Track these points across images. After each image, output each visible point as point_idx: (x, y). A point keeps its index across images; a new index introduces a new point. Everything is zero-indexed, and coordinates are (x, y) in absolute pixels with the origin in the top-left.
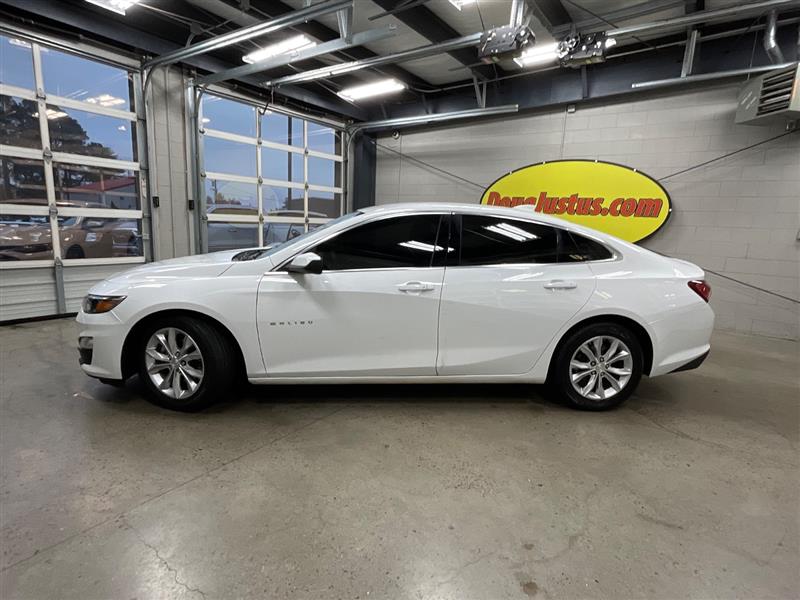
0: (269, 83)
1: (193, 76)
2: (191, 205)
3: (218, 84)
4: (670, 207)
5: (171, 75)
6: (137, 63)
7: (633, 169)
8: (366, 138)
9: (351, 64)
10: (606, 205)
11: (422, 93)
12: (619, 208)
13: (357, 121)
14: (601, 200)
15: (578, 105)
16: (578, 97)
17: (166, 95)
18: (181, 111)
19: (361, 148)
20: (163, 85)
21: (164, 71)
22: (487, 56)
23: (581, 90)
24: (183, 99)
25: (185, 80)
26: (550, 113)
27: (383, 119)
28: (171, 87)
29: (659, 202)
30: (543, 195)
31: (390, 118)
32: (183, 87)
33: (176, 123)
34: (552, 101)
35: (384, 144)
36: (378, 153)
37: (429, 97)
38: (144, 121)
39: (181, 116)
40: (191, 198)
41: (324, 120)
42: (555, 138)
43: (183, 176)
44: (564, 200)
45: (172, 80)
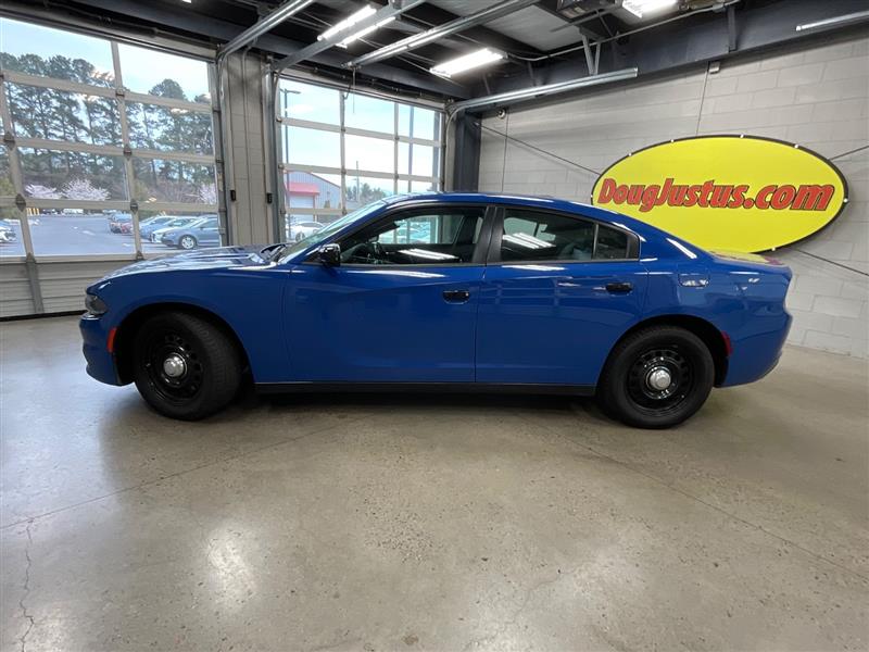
0: (350, 64)
1: (269, 62)
2: (269, 198)
3: (293, 67)
4: (846, 196)
5: (248, 62)
6: (212, 53)
7: (793, 145)
8: (469, 119)
9: (430, 32)
10: (751, 194)
11: (526, 61)
12: (768, 198)
13: (457, 100)
14: (745, 188)
15: (723, 62)
16: (724, 51)
17: (244, 84)
18: (258, 100)
19: (462, 130)
20: (240, 73)
21: (241, 58)
22: (567, 8)
23: (727, 43)
24: (261, 86)
25: (263, 68)
26: (685, 76)
27: (487, 95)
28: (248, 75)
29: (830, 190)
30: (669, 182)
31: (495, 93)
32: (260, 75)
33: (253, 113)
34: (687, 60)
35: (490, 125)
36: (482, 135)
37: (536, 65)
38: (219, 113)
39: (259, 104)
40: (269, 191)
41: (419, 101)
42: (689, 109)
43: (262, 168)
44: (696, 188)
45: (248, 67)
